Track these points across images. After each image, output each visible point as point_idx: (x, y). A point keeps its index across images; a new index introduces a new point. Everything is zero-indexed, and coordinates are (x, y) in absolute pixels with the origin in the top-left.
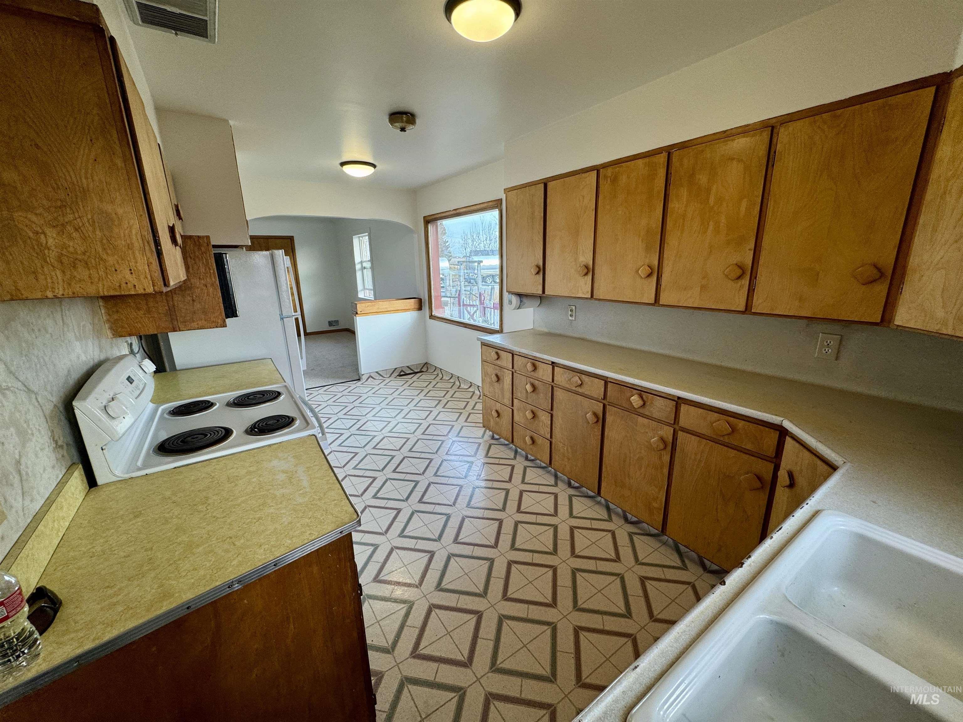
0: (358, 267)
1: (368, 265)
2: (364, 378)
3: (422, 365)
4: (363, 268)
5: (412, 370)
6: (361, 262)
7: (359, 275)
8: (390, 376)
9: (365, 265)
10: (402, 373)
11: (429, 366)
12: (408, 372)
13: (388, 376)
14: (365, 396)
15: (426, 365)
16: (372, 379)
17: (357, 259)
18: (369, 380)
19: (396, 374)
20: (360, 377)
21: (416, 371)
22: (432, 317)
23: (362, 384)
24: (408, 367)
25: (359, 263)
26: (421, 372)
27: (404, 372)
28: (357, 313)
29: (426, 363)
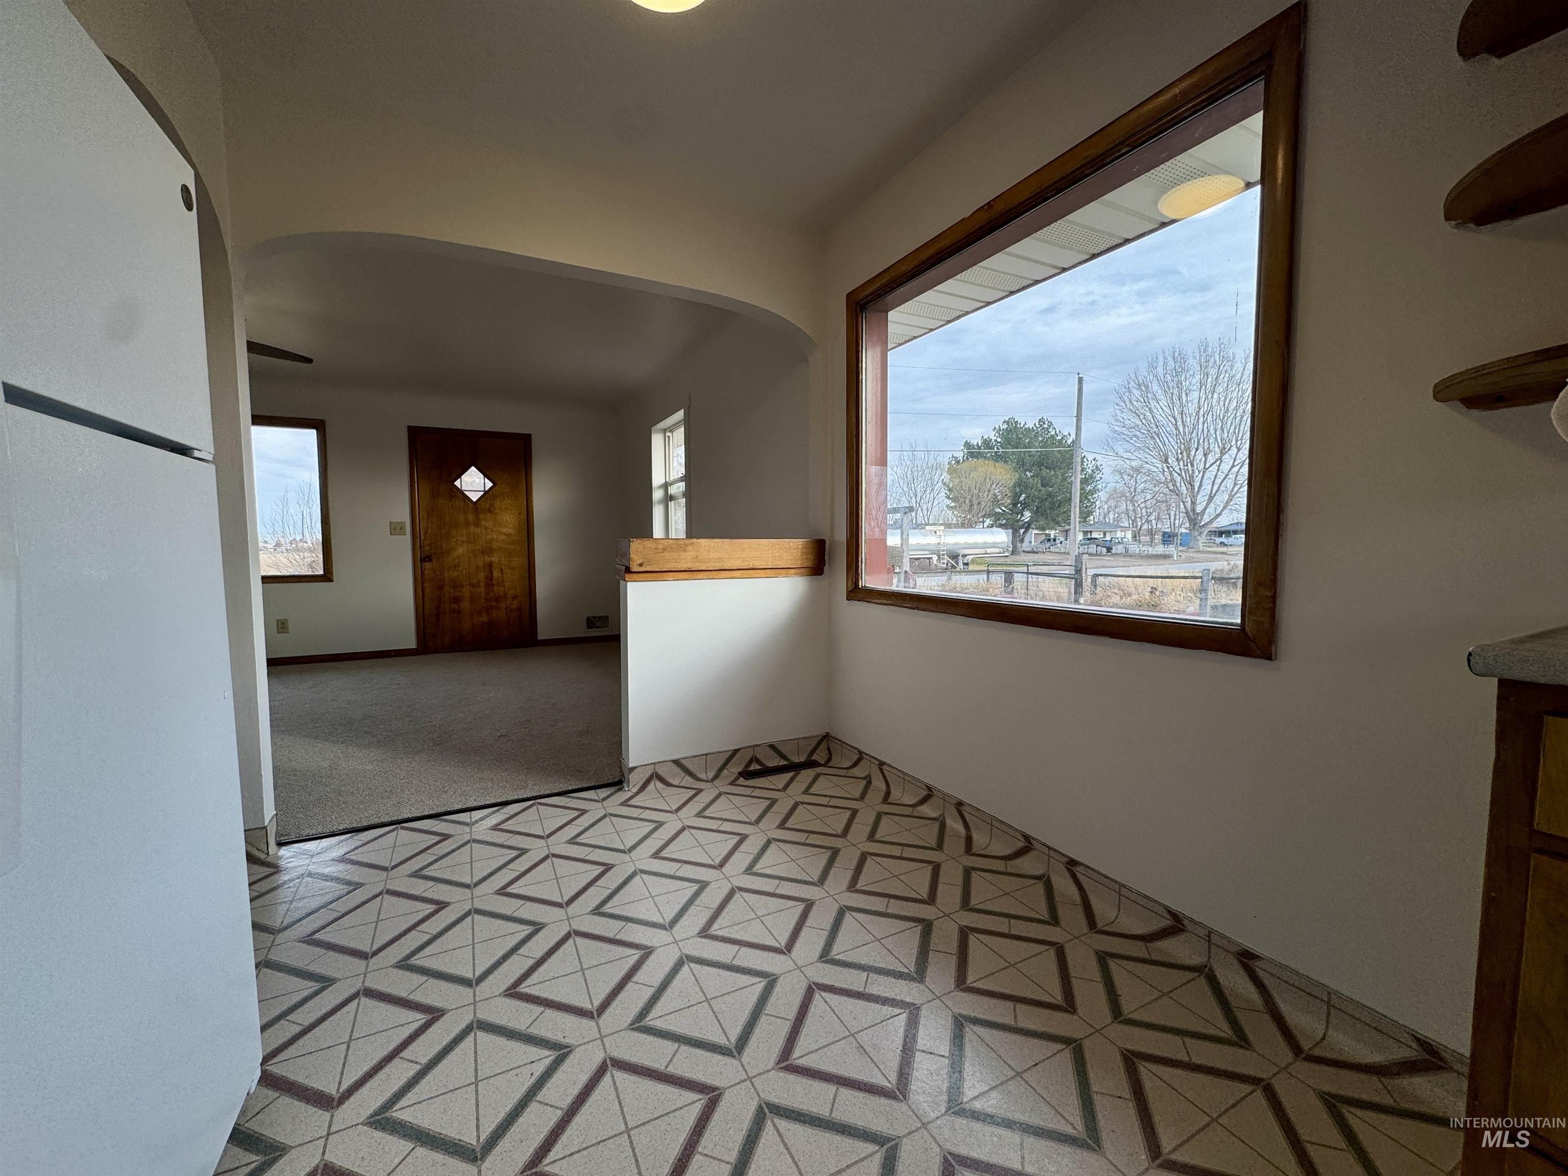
0: (657, 495)
1: (678, 488)
2: (635, 780)
3: (814, 743)
4: (668, 498)
5: (783, 756)
6: (666, 486)
7: (658, 513)
8: (716, 777)
9: (672, 490)
10: (755, 767)
11: (835, 747)
12: (771, 764)
13: (711, 775)
14: (623, 867)
15: (824, 744)
16: (659, 785)
17: (658, 478)
18: (651, 786)
19: (735, 769)
20: (623, 776)
21: (796, 759)
22: (857, 593)
23: (625, 803)
24: (772, 747)
25: (660, 487)
26: (810, 764)
27: (758, 762)
28: (628, 570)
29: (827, 737)
